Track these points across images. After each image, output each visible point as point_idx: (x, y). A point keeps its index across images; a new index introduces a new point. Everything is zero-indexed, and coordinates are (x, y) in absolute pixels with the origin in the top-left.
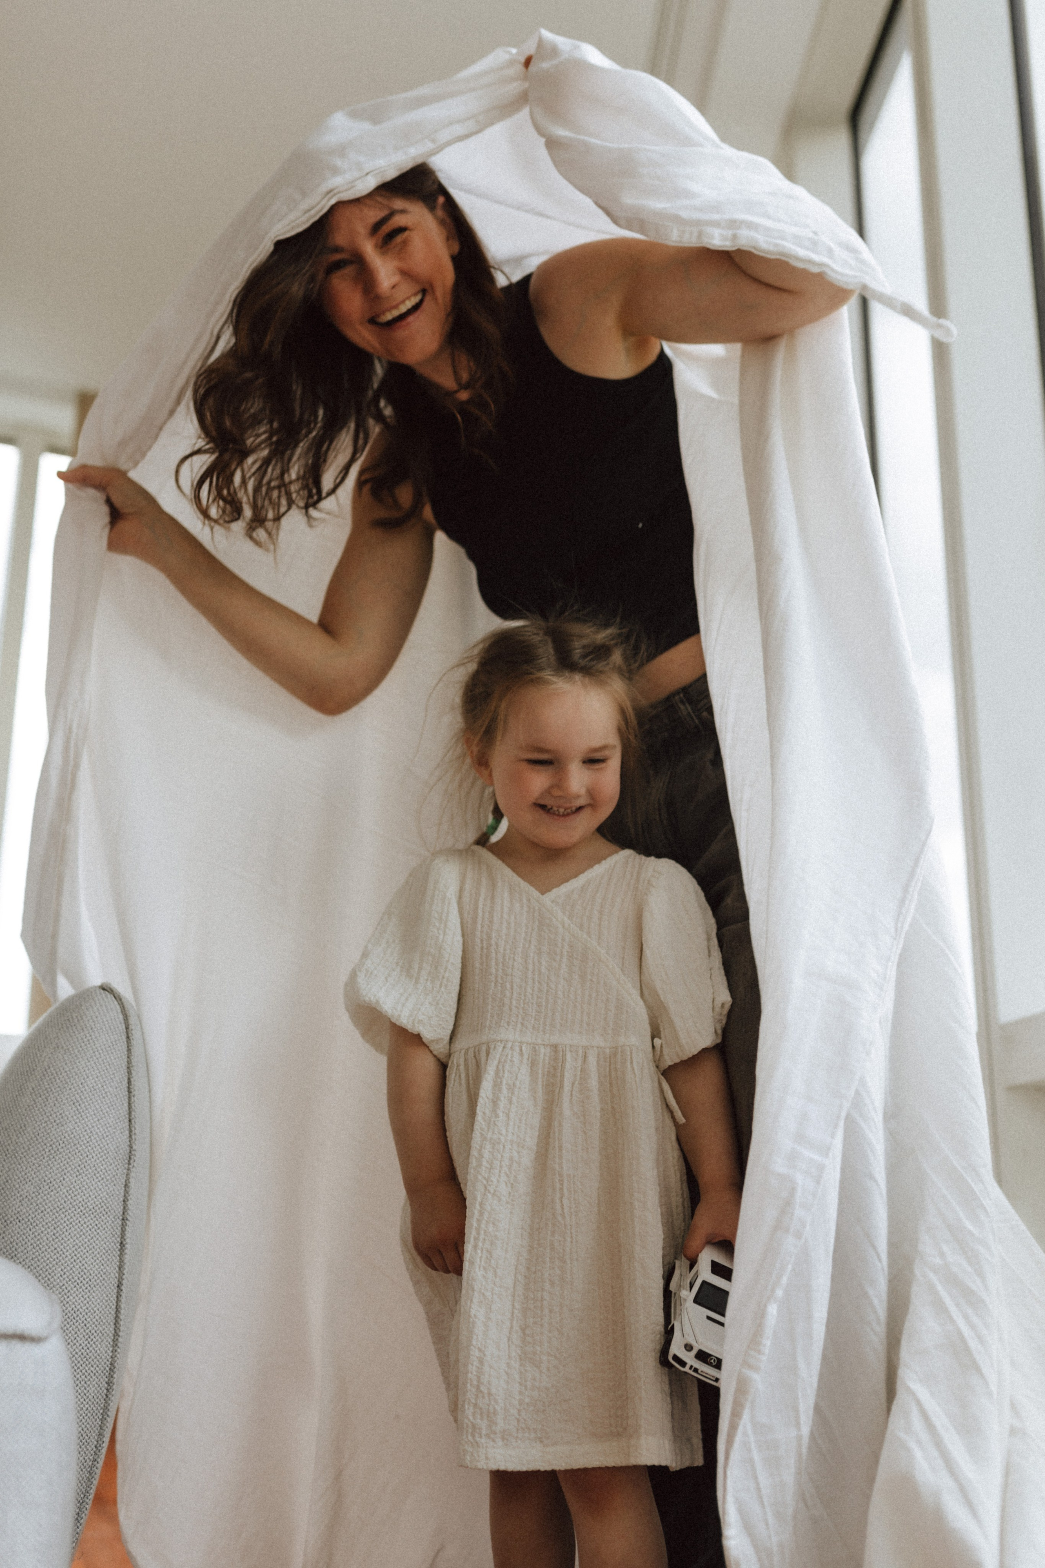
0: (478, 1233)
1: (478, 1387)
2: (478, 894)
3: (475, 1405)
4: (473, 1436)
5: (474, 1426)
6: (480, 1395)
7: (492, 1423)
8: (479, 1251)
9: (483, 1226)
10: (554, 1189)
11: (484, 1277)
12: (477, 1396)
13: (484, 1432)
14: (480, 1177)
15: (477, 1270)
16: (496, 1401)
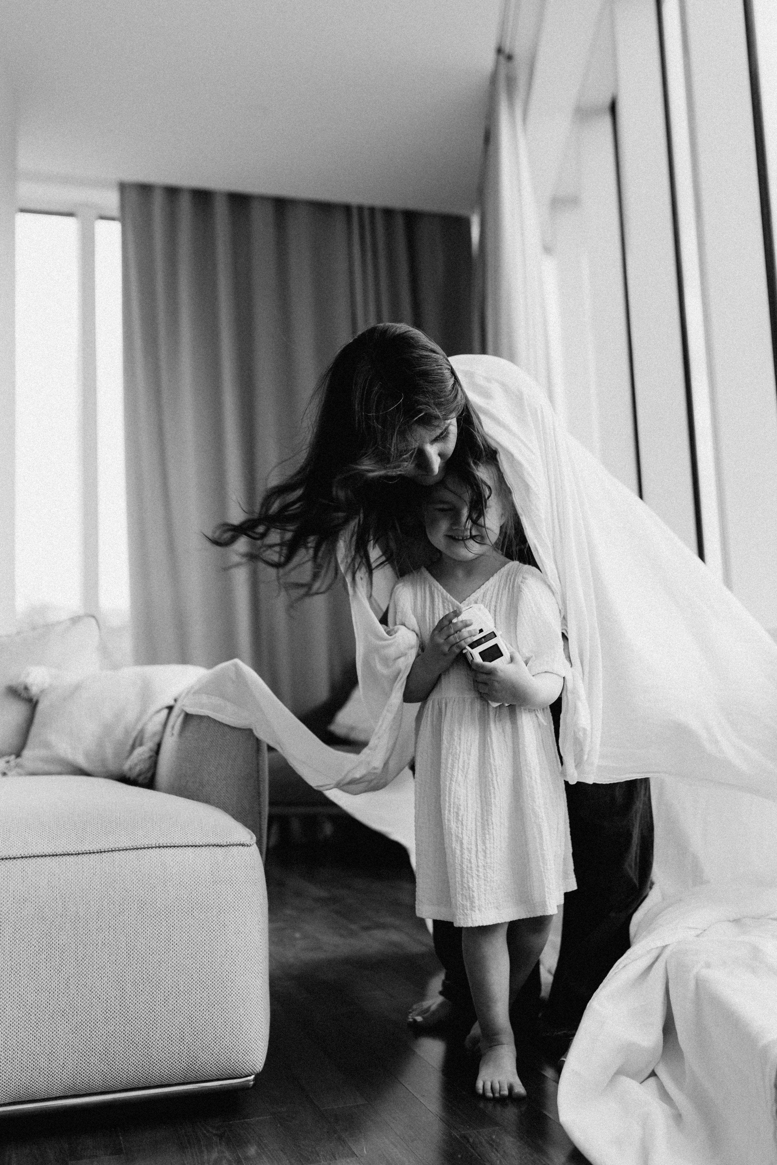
0: (450, 805)
1: (462, 885)
2: (425, 601)
3: (462, 894)
4: (463, 910)
5: (463, 905)
6: (464, 889)
7: (472, 902)
8: (452, 814)
9: (452, 800)
10: (492, 774)
11: (457, 827)
12: (462, 889)
13: (468, 908)
14: (447, 774)
15: (452, 824)
16: (473, 891)
